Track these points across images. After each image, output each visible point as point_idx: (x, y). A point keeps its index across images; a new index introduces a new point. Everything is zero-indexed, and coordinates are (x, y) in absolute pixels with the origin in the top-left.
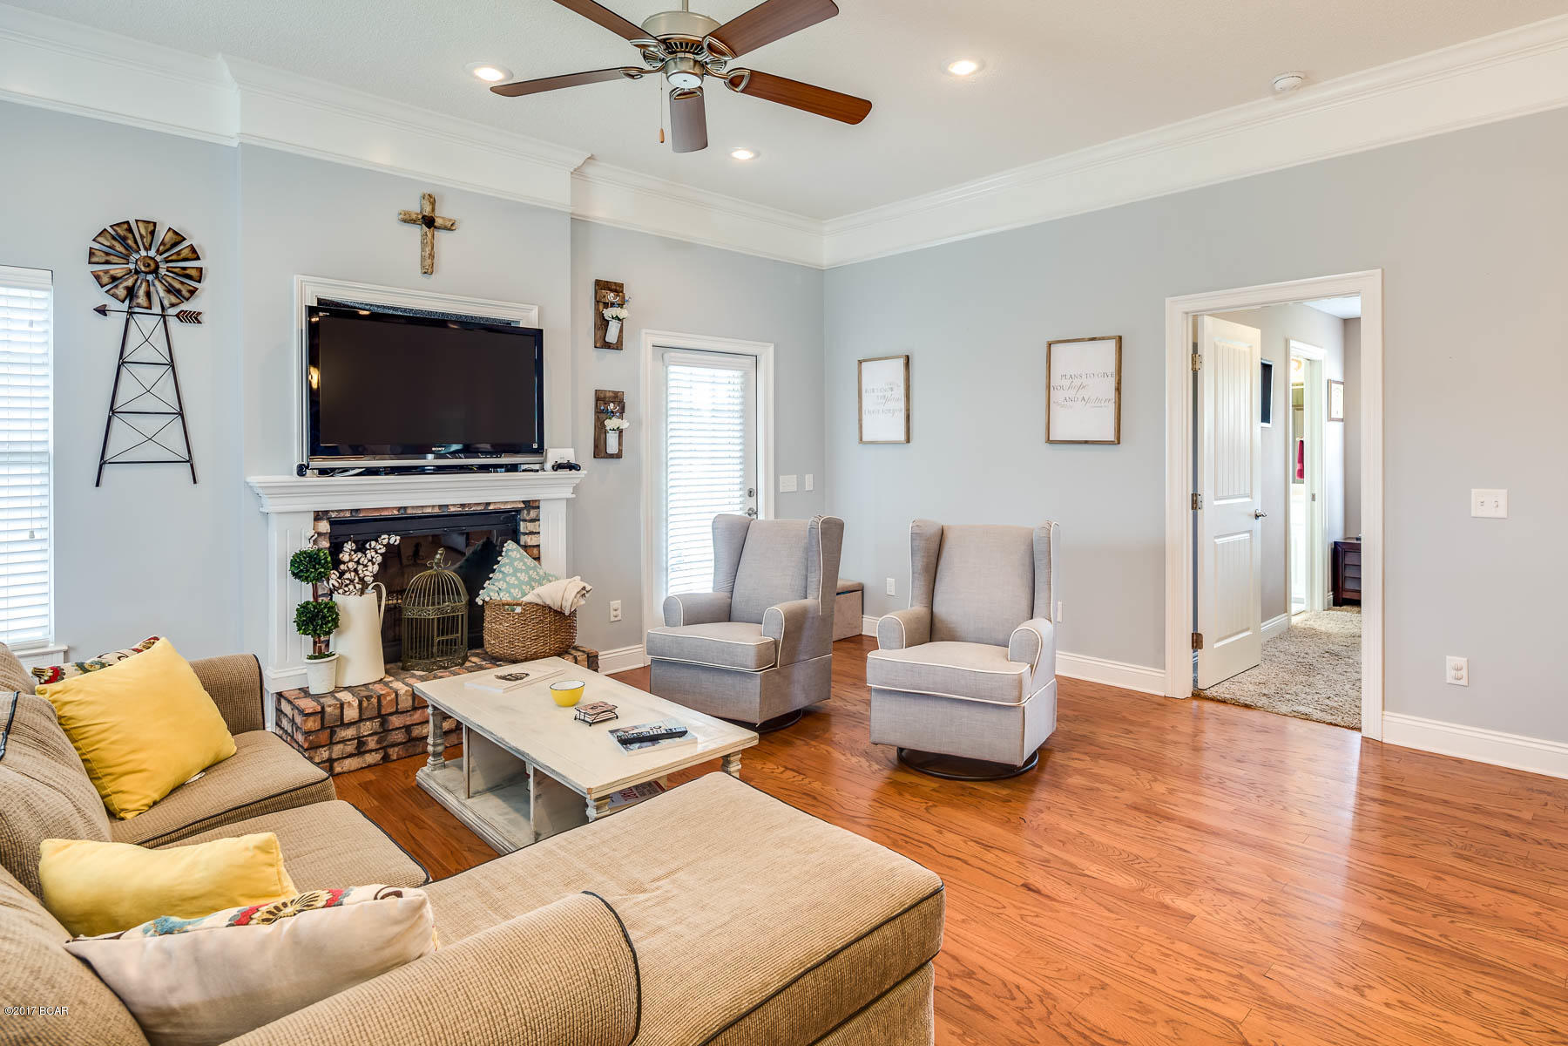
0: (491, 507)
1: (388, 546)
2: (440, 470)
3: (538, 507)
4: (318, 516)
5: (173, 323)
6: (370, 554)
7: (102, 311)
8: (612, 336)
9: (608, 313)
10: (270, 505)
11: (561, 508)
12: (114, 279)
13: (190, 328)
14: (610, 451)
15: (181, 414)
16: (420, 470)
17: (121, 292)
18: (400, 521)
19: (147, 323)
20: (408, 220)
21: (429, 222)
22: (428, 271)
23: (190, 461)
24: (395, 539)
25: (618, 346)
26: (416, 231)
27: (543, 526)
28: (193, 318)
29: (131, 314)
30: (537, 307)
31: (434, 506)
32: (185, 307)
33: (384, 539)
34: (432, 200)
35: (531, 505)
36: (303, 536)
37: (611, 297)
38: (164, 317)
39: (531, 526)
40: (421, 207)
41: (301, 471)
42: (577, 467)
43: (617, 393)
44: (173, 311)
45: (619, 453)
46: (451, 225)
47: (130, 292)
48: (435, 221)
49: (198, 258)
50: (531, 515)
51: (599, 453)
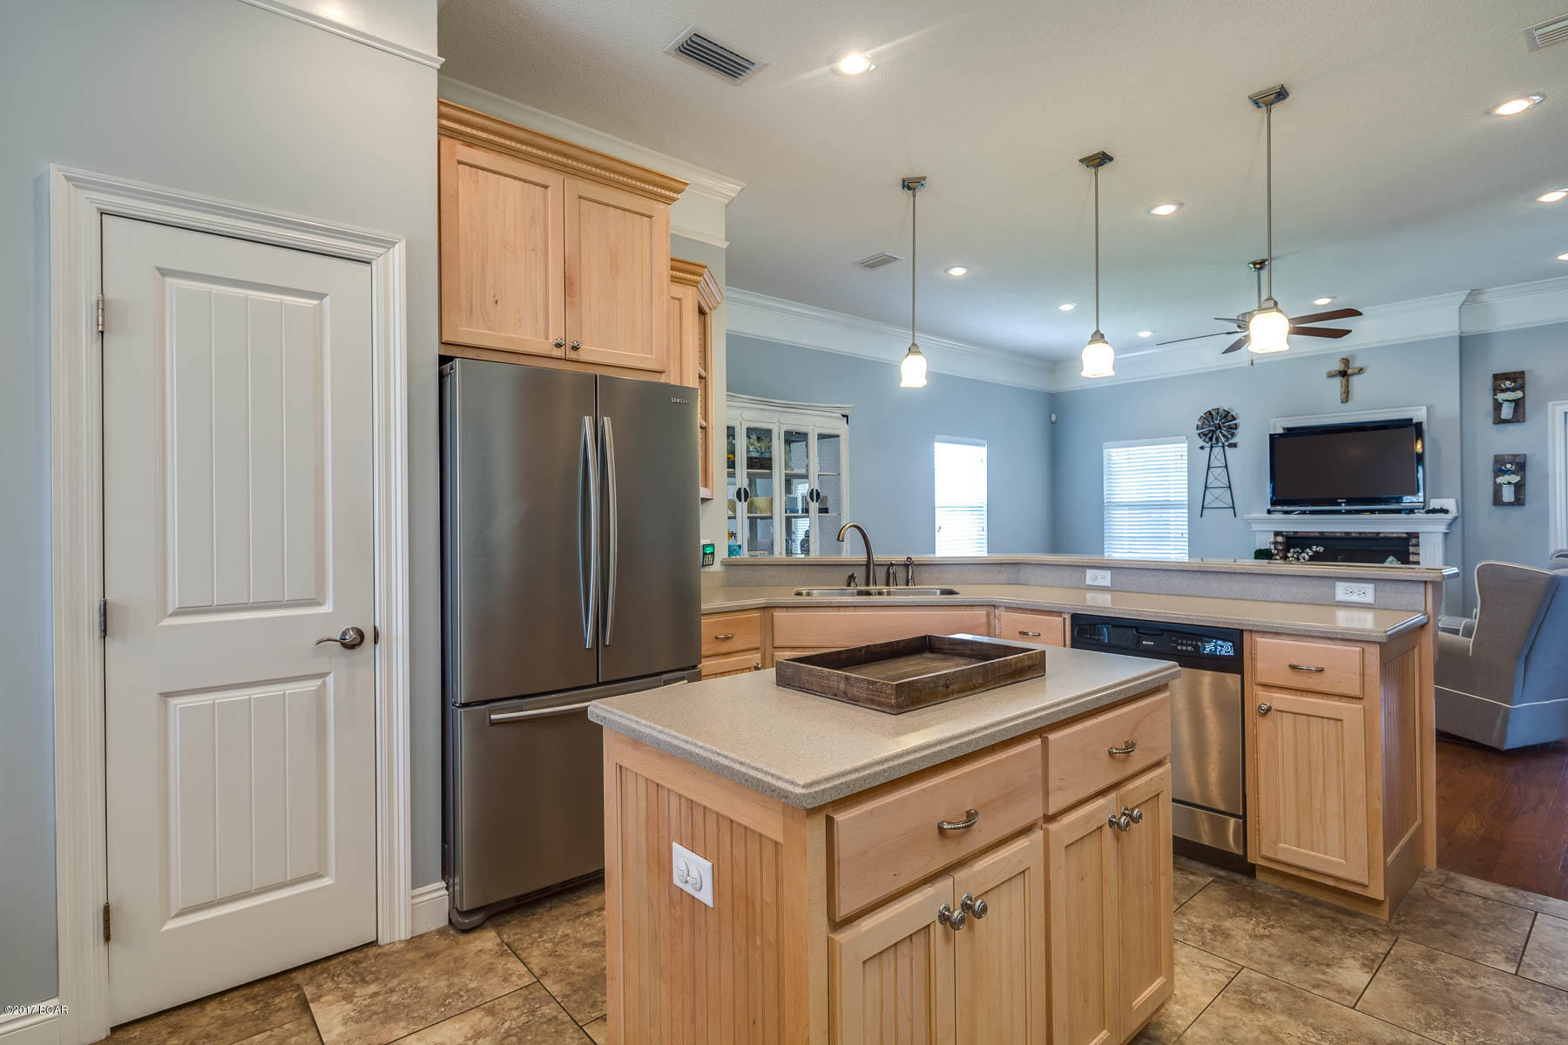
0: (1381, 535)
1: (1316, 552)
2: (1348, 512)
3: (1418, 537)
4: (1277, 534)
5: (1227, 448)
6: (1304, 553)
7: (1202, 448)
8: (1506, 412)
9: (1500, 397)
10: (1255, 527)
11: (1439, 539)
12: (1205, 435)
13: (1233, 450)
14: (1506, 500)
15: (1230, 487)
16: (1339, 512)
17: (1207, 440)
18: (1321, 539)
19: (1217, 450)
20: (1331, 375)
21: (1344, 374)
22: (1346, 398)
23: (1233, 507)
24: (1321, 549)
25: (1518, 419)
26: (1338, 379)
27: (1421, 550)
28: (1234, 445)
29: (1212, 447)
30: (1425, 408)
31: (1341, 533)
32: (1231, 441)
33: (1314, 548)
34: (1346, 364)
35: (1416, 535)
36: (1265, 541)
37: (1508, 384)
38: (1223, 447)
39: (1412, 549)
40: (1339, 366)
41: (1269, 512)
42: (1446, 512)
43: (1515, 456)
44: (1226, 444)
45: (1519, 501)
46: (1361, 371)
47: (1211, 439)
48: (1350, 371)
49: (1235, 419)
50: (1414, 541)
51: (1497, 500)
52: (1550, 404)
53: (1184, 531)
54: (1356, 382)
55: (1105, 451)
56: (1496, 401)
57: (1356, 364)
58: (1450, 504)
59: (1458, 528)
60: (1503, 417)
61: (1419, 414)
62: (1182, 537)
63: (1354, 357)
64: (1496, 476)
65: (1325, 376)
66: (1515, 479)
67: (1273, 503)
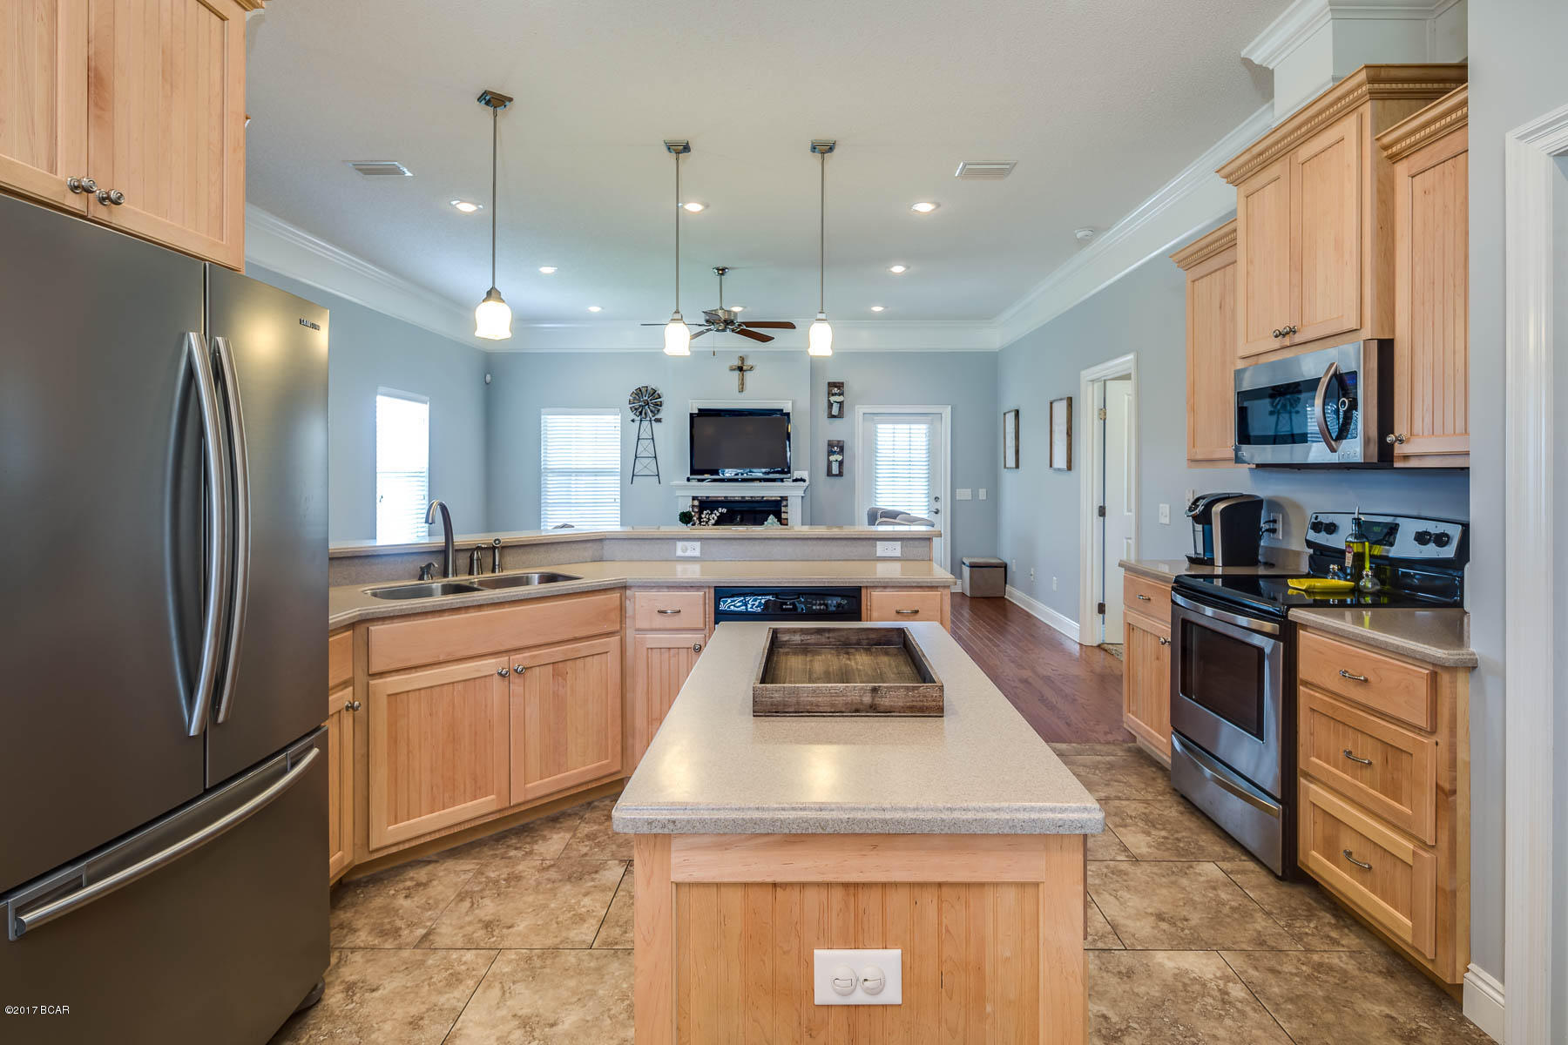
1: (721, 513)
3: (787, 500)
4: (694, 498)
5: (653, 422)
6: (713, 515)
7: (633, 421)
8: (835, 411)
9: (833, 399)
10: (678, 493)
11: (799, 501)
12: (636, 409)
13: (658, 424)
14: (834, 473)
15: (656, 458)
17: (638, 414)
18: (725, 502)
19: (646, 424)
20: (732, 369)
21: (740, 369)
22: (742, 390)
23: (658, 475)
24: (725, 510)
25: (840, 415)
26: (737, 372)
27: (789, 509)
28: (658, 420)
29: (641, 421)
30: (791, 402)
31: (737, 497)
32: (657, 417)
33: (720, 509)
34: (742, 359)
35: (784, 498)
36: (686, 505)
37: (836, 390)
38: (650, 421)
39: (783, 509)
40: (737, 363)
41: (688, 480)
42: (804, 481)
43: (839, 441)
44: (653, 419)
45: (840, 474)
46: (751, 368)
47: (641, 413)
48: (745, 368)
49: (660, 397)
50: (784, 503)
51: (829, 473)
52: (856, 407)
53: (616, 497)
54: (748, 375)
55: (543, 417)
56: (829, 401)
57: (748, 363)
58: (805, 474)
59: (808, 492)
60: (833, 413)
61: (787, 407)
62: (615, 501)
63: (747, 356)
64: (829, 456)
65: (728, 370)
66: (839, 458)
67: (693, 472)
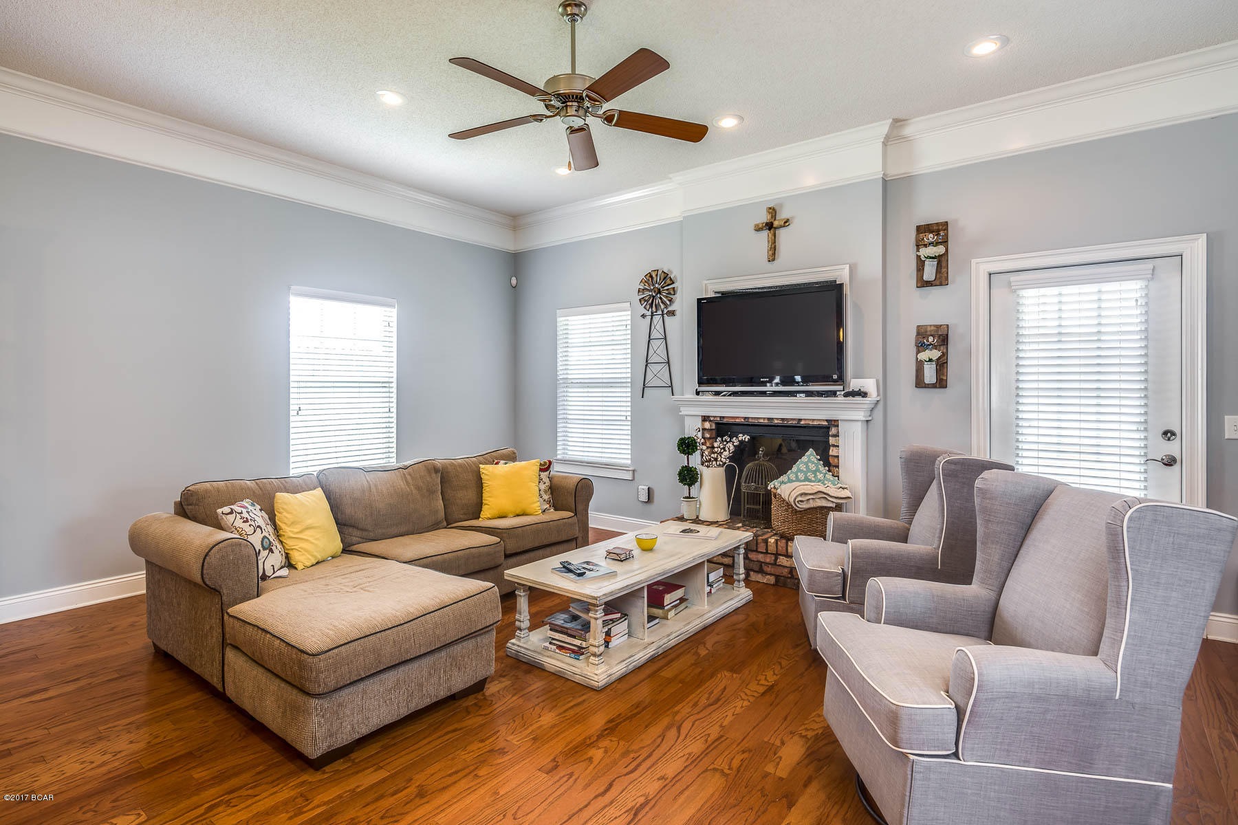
0: (802, 422)
1: (741, 442)
2: (775, 394)
3: (838, 426)
4: (705, 419)
5: (666, 317)
6: (730, 445)
7: (643, 316)
8: (930, 273)
9: (924, 252)
10: (684, 410)
11: (858, 429)
12: (646, 301)
13: (672, 318)
14: (927, 381)
15: (668, 363)
16: (763, 394)
17: (648, 307)
18: (747, 425)
19: (657, 319)
20: (758, 229)
21: (770, 226)
22: (773, 256)
23: (671, 386)
24: (746, 438)
25: (941, 279)
26: (765, 234)
27: (841, 441)
28: (672, 313)
29: (652, 315)
30: (848, 265)
31: (764, 418)
32: (670, 309)
33: (741, 437)
34: (773, 211)
35: (833, 423)
36: (691, 428)
37: (931, 237)
38: (663, 315)
39: (832, 440)
40: (764, 218)
41: (698, 393)
42: (864, 395)
43: (938, 327)
44: (665, 311)
45: (941, 383)
46: (787, 222)
47: (651, 306)
48: (776, 224)
49: (673, 283)
50: (833, 431)
51: (920, 383)
52: (974, 261)
54: (782, 233)
55: (559, 319)
56: (918, 257)
57: (783, 215)
58: (869, 385)
59: (879, 414)
60: (926, 278)
61: (841, 274)
62: (626, 420)
63: (781, 205)
64: (918, 352)
65: (753, 228)
66: (935, 354)
67: (700, 383)
